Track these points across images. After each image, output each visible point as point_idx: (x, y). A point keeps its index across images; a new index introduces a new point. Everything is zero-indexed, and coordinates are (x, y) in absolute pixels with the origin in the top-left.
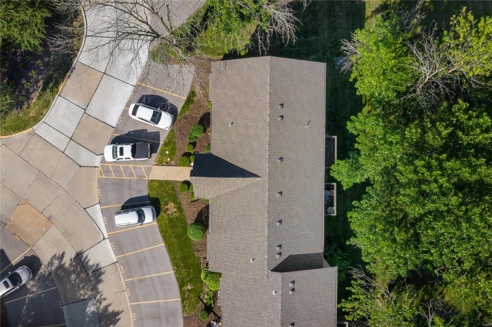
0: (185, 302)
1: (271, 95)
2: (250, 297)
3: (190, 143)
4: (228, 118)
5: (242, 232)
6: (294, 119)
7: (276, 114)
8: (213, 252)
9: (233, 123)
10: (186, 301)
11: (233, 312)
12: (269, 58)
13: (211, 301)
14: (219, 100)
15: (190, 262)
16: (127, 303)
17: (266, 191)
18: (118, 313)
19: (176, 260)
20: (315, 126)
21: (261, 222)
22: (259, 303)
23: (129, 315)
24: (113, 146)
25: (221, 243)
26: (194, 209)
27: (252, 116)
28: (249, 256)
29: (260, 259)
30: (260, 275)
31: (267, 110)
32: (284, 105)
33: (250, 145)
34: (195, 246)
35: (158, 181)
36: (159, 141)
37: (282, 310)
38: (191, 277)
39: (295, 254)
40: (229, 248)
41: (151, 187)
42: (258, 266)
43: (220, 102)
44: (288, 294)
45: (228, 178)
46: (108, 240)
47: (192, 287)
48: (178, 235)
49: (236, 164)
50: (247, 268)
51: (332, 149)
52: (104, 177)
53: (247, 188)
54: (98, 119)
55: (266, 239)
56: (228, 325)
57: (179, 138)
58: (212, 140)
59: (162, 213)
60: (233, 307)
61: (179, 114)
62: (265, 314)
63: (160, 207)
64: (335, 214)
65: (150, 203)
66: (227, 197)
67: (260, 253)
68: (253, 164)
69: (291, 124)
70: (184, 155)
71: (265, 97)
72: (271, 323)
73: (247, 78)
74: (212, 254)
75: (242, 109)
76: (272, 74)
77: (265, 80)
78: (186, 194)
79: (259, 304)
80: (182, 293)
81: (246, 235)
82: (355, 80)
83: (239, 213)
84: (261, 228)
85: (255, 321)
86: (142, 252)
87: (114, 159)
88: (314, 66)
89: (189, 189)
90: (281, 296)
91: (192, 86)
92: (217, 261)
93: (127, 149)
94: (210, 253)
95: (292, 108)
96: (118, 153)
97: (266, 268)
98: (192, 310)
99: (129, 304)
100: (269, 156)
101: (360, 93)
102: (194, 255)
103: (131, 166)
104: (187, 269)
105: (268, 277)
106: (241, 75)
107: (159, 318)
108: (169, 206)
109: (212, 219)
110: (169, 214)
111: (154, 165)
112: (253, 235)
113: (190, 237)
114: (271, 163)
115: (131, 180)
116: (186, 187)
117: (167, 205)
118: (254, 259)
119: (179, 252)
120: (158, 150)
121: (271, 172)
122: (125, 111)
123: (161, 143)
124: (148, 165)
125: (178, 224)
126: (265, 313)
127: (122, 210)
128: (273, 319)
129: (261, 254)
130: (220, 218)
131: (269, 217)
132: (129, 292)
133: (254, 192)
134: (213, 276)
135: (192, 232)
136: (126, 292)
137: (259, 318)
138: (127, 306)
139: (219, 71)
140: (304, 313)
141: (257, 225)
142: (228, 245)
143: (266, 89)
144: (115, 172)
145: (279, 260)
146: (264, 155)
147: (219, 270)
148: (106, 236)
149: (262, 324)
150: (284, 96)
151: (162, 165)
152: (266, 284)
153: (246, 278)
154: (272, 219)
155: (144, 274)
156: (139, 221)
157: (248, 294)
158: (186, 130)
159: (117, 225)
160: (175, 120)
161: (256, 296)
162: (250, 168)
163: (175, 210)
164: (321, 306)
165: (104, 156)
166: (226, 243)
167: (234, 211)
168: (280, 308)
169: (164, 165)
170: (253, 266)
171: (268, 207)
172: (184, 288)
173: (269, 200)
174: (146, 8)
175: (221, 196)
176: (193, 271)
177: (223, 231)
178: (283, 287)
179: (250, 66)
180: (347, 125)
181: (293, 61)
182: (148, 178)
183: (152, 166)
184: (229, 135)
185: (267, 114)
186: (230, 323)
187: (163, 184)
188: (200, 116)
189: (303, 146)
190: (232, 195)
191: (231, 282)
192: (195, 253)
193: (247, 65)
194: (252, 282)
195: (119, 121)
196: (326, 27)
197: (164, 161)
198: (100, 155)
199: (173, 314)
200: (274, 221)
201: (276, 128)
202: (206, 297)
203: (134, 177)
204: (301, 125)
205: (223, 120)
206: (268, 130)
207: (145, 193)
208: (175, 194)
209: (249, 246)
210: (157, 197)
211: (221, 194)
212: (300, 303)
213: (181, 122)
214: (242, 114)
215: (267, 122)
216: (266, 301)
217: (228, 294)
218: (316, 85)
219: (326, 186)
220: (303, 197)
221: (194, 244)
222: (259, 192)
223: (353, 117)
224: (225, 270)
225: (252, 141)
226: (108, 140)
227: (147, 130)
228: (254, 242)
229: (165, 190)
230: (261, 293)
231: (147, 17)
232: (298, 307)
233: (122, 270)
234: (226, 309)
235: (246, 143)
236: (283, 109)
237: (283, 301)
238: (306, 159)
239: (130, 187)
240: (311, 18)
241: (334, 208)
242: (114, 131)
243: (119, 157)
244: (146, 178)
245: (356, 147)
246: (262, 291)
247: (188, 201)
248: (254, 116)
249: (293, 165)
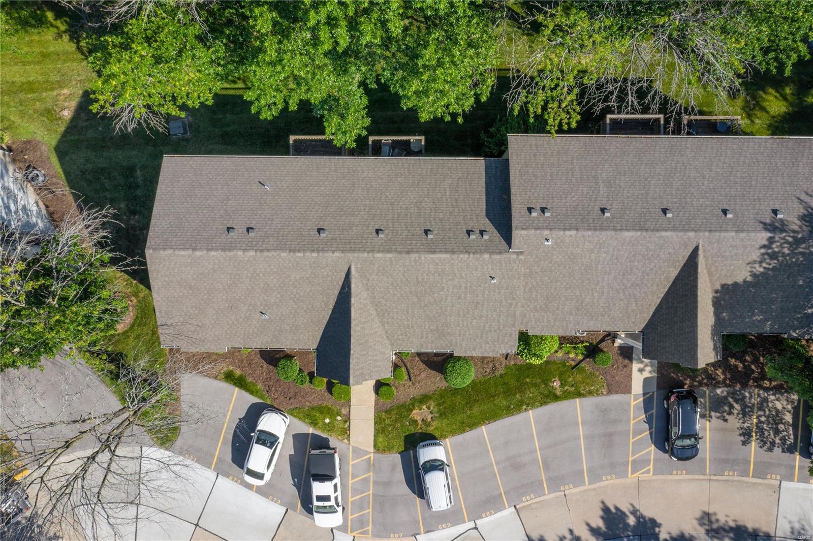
0: (582, 392)
1: (210, 247)
2: (559, 284)
3: (311, 382)
4: (254, 320)
5: (446, 297)
6: (254, 209)
7: (243, 240)
8: (483, 345)
9: (261, 312)
10: (581, 389)
11: (585, 312)
12: (148, 252)
13: (578, 347)
14: (225, 336)
15: (513, 383)
16: (586, 490)
17: (373, 256)
18: (606, 510)
19: (510, 407)
20: (267, 173)
21: (426, 264)
22: (567, 268)
23: (607, 486)
24: (316, 512)
25: (467, 333)
26: (423, 375)
27: (248, 280)
28: (486, 285)
29: (490, 266)
30: (518, 267)
31: (237, 254)
32: (229, 225)
33: (296, 283)
34: (487, 374)
35: (376, 436)
36: (308, 434)
37: (577, 230)
38: (538, 381)
39: (485, 207)
40: (475, 319)
41: (386, 449)
42: (503, 271)
43: (227, 334)
44: (550, 219)
45: (352, 321)
46: (478, 522)
47: (557, 379)
48: (467, 403)
49: (331, 307)
50: (507, 288)
51: (313, 143)
52: (370, 528)
53: (371, 289)
54: (274, 537)
55: (455, 256)
56: (608, 320)
57: (303, 400)
58: (292, 348)
59: (430, 430)
60: (577, 312)
61: (263, 400)
62: (585, 258)
63: (420, 433)
64: (423, 138)
65: (412, 449)
66: (388, 323)
67: (479, 267)
68: (330, 278)
69: (262, 215)
70: (330, 392)
71: (214, 258)
72: (600, 247)
73: (185, 288)
74: (487, 348)
75: (237, 297)
76: (174, 247)
77: (186, 258)
78: (397, 389)
79: (570, 268)
80: (567, 396)
81: (451, 290)
82: (183, 107)
83: (413, 302)
84: (437, 264)
85: (598, 274)
86: (497, 463)
87: (337, 512)
88: (167, 174)
89: (388, 385)
90: (553, 232)
91: (216, 378)
92: (498, 340)
93: (319, 488)
94: (486, 351)
95: (235, 212)
96: (327, 504)
97: (505, 256)
98: (595, 379)
99: (587, 486)
100: (313, 251)
101: (210, 98)
102: (501, 376)
103: (351, 482)
104: (525, 388)
105: (522, 253)
106: (179, 299)
107: (610, 435)
108: (419, 418)
109: (427, 348)
110: (432, 418)
111: (349, 444)
112: (450, 278)
113: (468, 383)
114: (326, 249)
115: (375, 483)
116: (384, 389)
117: (416, 421)
118: (491, 277)
119: (497, 401)
120: (324, 435)
121: (342, 249)
122: (260, 491)
123: (311, 430)
124: (349, 454)
125: (448, 403)
126: (583, 258)
127: (424, 498)
128: (594, 245)
129: (482, 266)
130: (425, 333)
131: (418, 252)
132: (566, 487)
133: (377, 277)
134: (534, 343)
135: (459, 380)
136: (567, 492)
137: (594, 268)
138: (590, 490)
139: (176, 336)
140: (585, 192)
141: (433, 272)
142: (469, 319)
143: (202, 256)
144: (361, 508)
145: (493, 234)
146: (313, 260)
147: (513, 336)
148: (472, 525)
149: (603, 263)
150: (214, 227)
151: (349, 430)
152: (534, 257)
153: (524, 290)
154: (422, 247)
155: (535, 461)
156: (442, 470)
157: (554, 287)
158: (289, 389)
159: (449, 507)
160: (272, 406)
161: (556, 273)
162: (335, 284)
163: (424, 407)
164: (575, 161)
165: (335, 528)
166: (467, 325)
167: (410, 310)
168: (573, 233)
169: (349, 426)
170: (504, 278)
171: (400, 253)
172: (558, 393)
173: (389, 252)
174: (55, 460)
175: (386, 332)
176: (528, 377)
177: (446, 328)
178: (537, 228)
179: (165, 283)
180: (266, 119)
181: (156, 211)
182: (371, 453)
183: (351, 447)
184: (282, 318)
185: (244, 254)
186: (606, 317)
187: (381, 428)
188: (265, 365)
189: (300, 193)
190: (384, 314)
191: (534, 316)
192: (497, 374)
193: (163, 289)
194: (533, 280)
195: (275, 502)
196: (120, 153)
197: (341, 426)
198: (333, 533)
199: (604, 411)
200: (424, 242)
201: (266, 240)
202: (572, 355)
203: (369, 476)
204: (265, 197)
205: (258, 329)
206: (270, 254)
207: (397, 458)
208: (398, 407)
209: (469, 285)
210: (403, 439)
211: (384, 332)
212: (566, 197)
213: (276, 397)
214: (245, 298)
215: (256, 254)
216: (564, 256)
217: (555, 320)
218: (199, 172)
219: (374, 155)
220: (388, 194)
221: (483, 376)
222: (375, 269)
223: (253, 110)
224: (514, 326)
225: (290, 280)
226: (309, 520)
227: (290, 455)
228: (462, 277)
229: (390, 425)
230: (550, 265)
231: (79, 459)
232: (574, 201)
233: (528, 498)
234: (581, 324)
235: (295, 291)
236: (235, 227)
237: (562, 227)
238: (322, 188)
239: (387, 484)
240: (106, 178)
241: (412, 141)
242: (293, 510)
243: (332, 503)
244: (370, 457)
245: (296, 108)
246: (547, 262)
247: (409, 386)
248: (247, 277)
249: (331, 210)
